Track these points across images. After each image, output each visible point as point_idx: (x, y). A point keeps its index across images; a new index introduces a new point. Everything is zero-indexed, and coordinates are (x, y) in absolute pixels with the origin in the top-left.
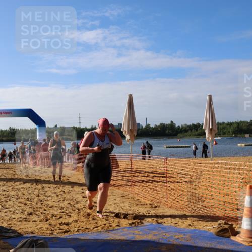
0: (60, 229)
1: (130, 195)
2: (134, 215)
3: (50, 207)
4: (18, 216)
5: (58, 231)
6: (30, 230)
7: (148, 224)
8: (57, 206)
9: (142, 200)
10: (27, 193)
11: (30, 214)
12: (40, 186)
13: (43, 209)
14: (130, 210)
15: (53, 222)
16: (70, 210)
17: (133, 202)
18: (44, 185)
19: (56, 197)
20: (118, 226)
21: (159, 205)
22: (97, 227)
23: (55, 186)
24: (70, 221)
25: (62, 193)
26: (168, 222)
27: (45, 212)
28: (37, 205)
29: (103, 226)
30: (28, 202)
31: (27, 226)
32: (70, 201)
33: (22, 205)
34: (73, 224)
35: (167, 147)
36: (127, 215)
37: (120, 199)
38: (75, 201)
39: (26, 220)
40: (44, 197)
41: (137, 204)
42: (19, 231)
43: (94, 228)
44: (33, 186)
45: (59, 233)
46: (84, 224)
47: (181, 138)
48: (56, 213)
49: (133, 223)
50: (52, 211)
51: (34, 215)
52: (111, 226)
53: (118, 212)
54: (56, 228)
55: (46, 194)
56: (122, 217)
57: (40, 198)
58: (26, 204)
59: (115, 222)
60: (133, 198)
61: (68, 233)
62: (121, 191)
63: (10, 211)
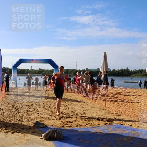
0: (67, 125)
1: (105, 108)
2: (107, 119)
3: (61, 112)
4: (45, 116)
5: (66, 126)
6: (51, 124)
7: (115, 124)
8: (65, 112)
9: (111, 111)
10: (48, 104)
11: (51, 115)
12: (55, 101)
14: (105, 116)
15: (63, 121)
16: (72, 115)
17: (106, 112)
19: (64, 107)
20: (98, 125)
21: (121, 114)
22: (87, 125)
23: (63, 101)
24: (73, 121)
25: (67, 105)
26: (127, 124)
28: (54, 111)
29: (90, 124)
30: (49, 109)
31: (50, 122)
32: (72, 110)
33: (47, 110)
34: (74, 122)
35: (124, 82)
36: (103, 119)
37: (98, 110)
38: (74, 110)
39: (49, 119)
41: (109, 113)
42: (46, 124)
43: (85, 125)
44: (52, 101)
45: (67, 127)
46: (80, 122)
47: (132, 77)
48: (64, 116)
49: (107, 124)
51: (53, 116)
52: (95, 124)
53: (98, 117)
54: (65, 124)
56: (101, 120)
58: (48, 110)
59: (96, 122)
60: (106, 109)
61: (72, 127)
62: (99, 106)
63: (40, 113)
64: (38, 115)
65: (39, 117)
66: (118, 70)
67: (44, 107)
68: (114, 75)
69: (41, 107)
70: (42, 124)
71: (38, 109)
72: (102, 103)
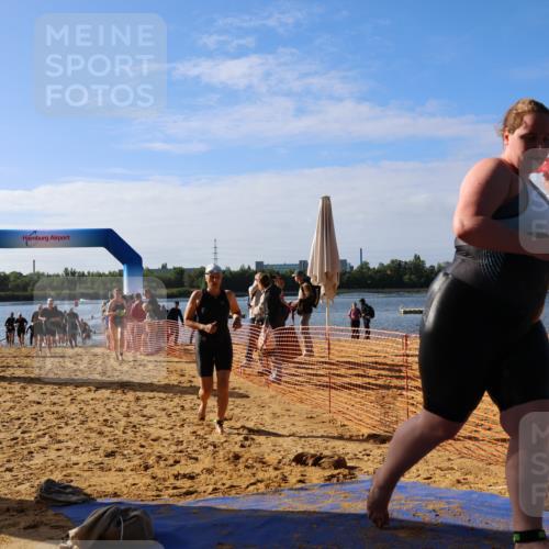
0: (175, 488)
1: (327, 416)
2: (336, 458)
3: (153, 440)
4: (85, 458)
5: (171, 492)
6: (110, 489)
7: (367, 478)
8: (168, 437)
9: (353, 427)
10: (103, 410)
11: (111, 454)
12: (130, 396)
13: (138, 444)
14: (326, 448)
15: (160, 473)
16: (195, 448)
17: (332, 431)
18: (139, 394)
19: (165, 420)
20: (300, 481)
22: (254, 484)
23: (164, 396)
24: (197, 472)
25: (178, 409)
26: (411, 475)
27: (142, 450)
28: (125, 436)
29: (268, 482)
30: (106, 429)
31: (106, 479)
32: (195, 428)
33: (94, 435)
34: (203, 477)
35: (405, 312)
36: (320, 458)
37: (304, 423)
38: (207, 429)
39: (102, 468)
40: (141, 418)
41: (342, 436)
42: (88, 491)
43: (248, 487)
44: (116, 395)
45: (173, 496)
46: (227, 476)
48: (166, 452)
49: (333, 476)
50: (157, 448)
51: (118, 457)
52: (286, 481)
53: (300, 451)
54: (167, 484)
55: (145, 413)
56: (310, 462)
57: (131, 419)
58: (101, 433)
59: (293, 473)
60: (332, 421)
61: (193, 496)
62: (307, 407)
63: (68, 448)
64: (60, 453)
65: (62, 462)
66: (382, 265)
67: (83, 423)
68: (364, 287)
69: (70, 422)
70: (69, 490)
71: (60, 431)
72: (315, 396)
